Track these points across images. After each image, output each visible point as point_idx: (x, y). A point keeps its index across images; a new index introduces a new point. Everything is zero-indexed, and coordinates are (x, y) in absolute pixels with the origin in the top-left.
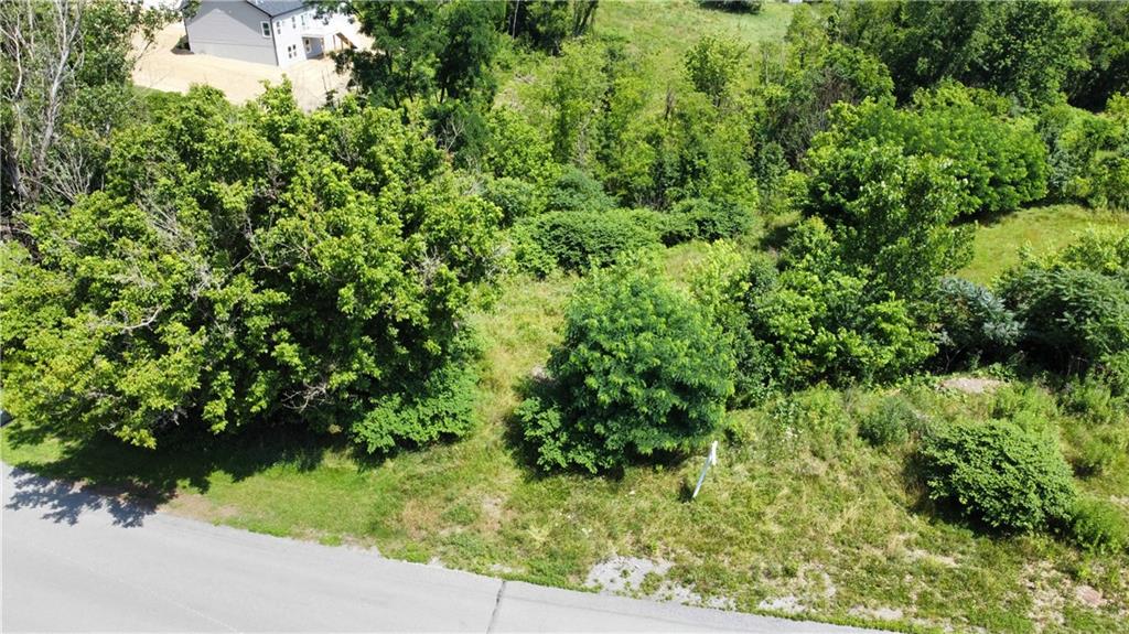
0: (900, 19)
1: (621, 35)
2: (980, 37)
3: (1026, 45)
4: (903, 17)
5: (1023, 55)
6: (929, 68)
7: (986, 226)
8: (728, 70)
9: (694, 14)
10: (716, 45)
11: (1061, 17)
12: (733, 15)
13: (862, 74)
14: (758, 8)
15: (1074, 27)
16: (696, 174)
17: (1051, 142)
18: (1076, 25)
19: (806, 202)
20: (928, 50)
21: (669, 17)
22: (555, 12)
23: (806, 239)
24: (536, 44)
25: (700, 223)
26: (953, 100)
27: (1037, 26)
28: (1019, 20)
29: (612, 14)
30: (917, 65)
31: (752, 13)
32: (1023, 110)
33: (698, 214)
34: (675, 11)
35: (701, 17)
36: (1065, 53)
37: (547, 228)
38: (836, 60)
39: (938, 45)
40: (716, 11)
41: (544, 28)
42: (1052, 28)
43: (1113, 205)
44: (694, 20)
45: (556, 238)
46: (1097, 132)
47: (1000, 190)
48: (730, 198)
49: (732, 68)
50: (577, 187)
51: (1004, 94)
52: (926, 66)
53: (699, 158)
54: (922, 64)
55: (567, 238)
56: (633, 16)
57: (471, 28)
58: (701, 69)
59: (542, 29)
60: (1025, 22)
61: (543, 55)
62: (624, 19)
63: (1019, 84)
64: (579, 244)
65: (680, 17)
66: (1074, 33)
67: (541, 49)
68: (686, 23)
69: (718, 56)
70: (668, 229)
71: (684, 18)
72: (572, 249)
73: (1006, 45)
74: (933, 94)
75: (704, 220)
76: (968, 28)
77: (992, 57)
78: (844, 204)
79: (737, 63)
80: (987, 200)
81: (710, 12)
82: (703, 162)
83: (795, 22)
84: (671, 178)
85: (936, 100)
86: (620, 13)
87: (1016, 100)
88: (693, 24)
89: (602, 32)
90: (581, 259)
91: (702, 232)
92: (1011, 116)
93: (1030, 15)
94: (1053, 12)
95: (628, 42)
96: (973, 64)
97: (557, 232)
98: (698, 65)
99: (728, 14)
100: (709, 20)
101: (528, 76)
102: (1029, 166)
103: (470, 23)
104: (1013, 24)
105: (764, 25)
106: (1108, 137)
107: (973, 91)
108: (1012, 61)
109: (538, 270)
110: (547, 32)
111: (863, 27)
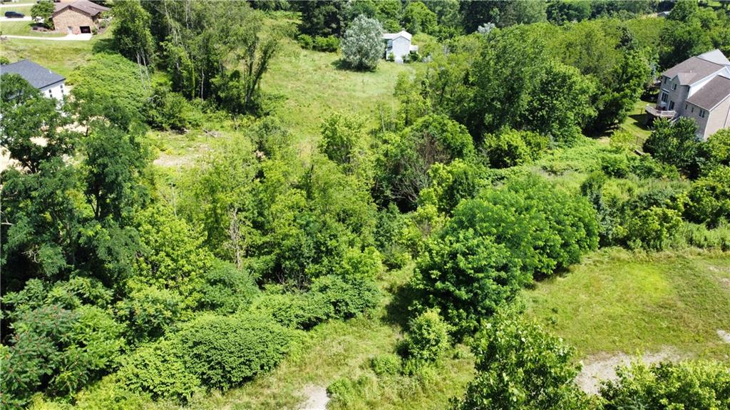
0: (468, 81)
1: (282, 94)
2: (525, 98)
3: (555, 102)
4: (471, 79)
5: (553, 109)
6: (493, 120)
7: (560, 276)
8: (353, 138)
9: (333, 74)
10: (342, 120)
11: (574, 82)
12: (359, 74)
13: (449, 134)
14: (374, 68)
15: (583, 88)
16: (329, 252)
17: (596, 201)
18: (584, 86)
19: (421, 286)
20: (491, 109)
21: (316, 77)
22: (231, 83)
23: (424, 331)
24: (219, 105)
25: (335, 304)
26: (512, 143)
27: (559, 87)
28: (547, 84)
29: (276, 77)
30: (485, 119)
31: (371, 71)
32: (556, 144)
33: (332, 295)
34: (319, 72)
35: (338, 76)
36: (579, 105)
37: (190, 344)
38: (430, 124)
39: (498, 105)
40: (347, 71)
41: (224, 94)
42: (570, 89)
43: (645, 245)
44: (333, 79)
45: (198, 356)
46: (612, 166)
47: (568, 250)
48: (358, 276)
49: (356, 136)
50: (225, 283)
51: (543, 134)
52: (491, 119)
53: (331, 239)
54: (488, 118)
55: (208, 357)
56: (290, 78)
57: (106, 160)
58: (333, 138)
59: (222, 95)
60: (552, 85)
61: (225, 113)
62: (284, 81)
63: (552, 126)
64: (219, 363)
65: (323, 77)
66: (583, 92)
67: (223, 109)
68: (327, 82)
69: (344, 128)
70: (307, 315)
71: (326, 77)
72: (212, 368)
73: (541, 100)
74: (498, 137)
75: (338, 301)
76: (517, 93)
77: (532, 111)
78: (453, 291)
79: (359, 132)
80: (561, 260)
81: (343, 72)
82: (334, 243)
83: (400, 84)
84: (309, 258)
85: (500, 143)
86: (282, 76)
87: (552, 137)
88: (332, 82)
89: (268, 92)
90: (222, 377)
91: (338, 312)
92: (550, 148)
93: (555, 80)
94: (570, 79)
95: (287, 99)
96: (521, 116)
97: (200, 350)
98: (331, 135)
99: (356, 73)
100: (342, 78)
101: (214, 131)
102: (586, 226)
103: (106, 155)
104: (545, 88)
105: (380, 79)
106: (619, 169)
107: (524, 134)
108: (547, 111)
109: (179, 395)
110: (226, 97)
111: (445, 85)
